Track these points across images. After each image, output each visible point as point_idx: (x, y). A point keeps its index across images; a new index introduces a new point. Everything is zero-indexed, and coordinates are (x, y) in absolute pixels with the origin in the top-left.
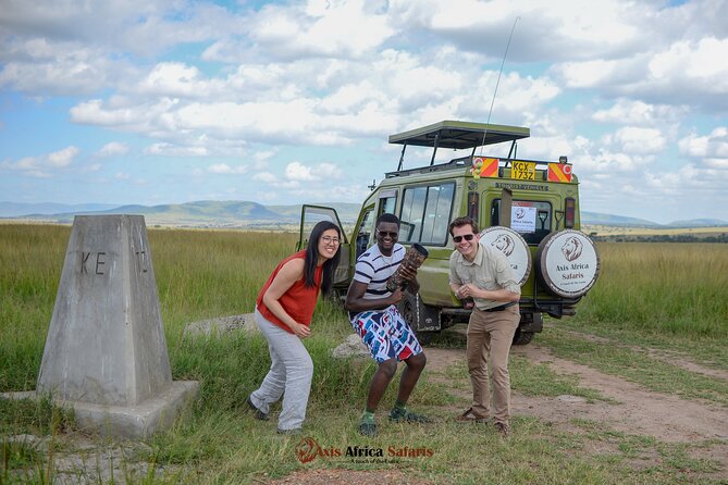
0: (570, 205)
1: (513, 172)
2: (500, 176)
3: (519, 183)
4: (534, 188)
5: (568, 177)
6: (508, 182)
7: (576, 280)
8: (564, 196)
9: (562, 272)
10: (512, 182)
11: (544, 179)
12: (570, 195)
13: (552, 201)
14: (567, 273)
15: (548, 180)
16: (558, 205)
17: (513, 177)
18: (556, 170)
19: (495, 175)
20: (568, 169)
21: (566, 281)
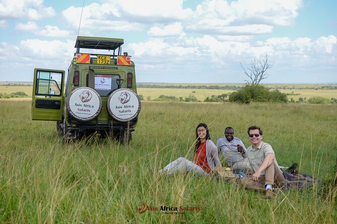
0: (130, 76)
1: (98, 60)
2: (91, 62)
3: (101, 66)
4: (110, 68)
5: (129, 62)
6: (96, 65)
7: (126, 113)
8: (127, 72)
9: (119, 109)
10: (98, 65)
11: (116, 64)
12: (130, 71)
13: (120, 74)
14: (121, 110)
15: (118, 64)
16: (124, 77)
17: (98, 63)
18: (122, 59)
19: (88, 62)
20: (128, 59)
21: (121, 114)
